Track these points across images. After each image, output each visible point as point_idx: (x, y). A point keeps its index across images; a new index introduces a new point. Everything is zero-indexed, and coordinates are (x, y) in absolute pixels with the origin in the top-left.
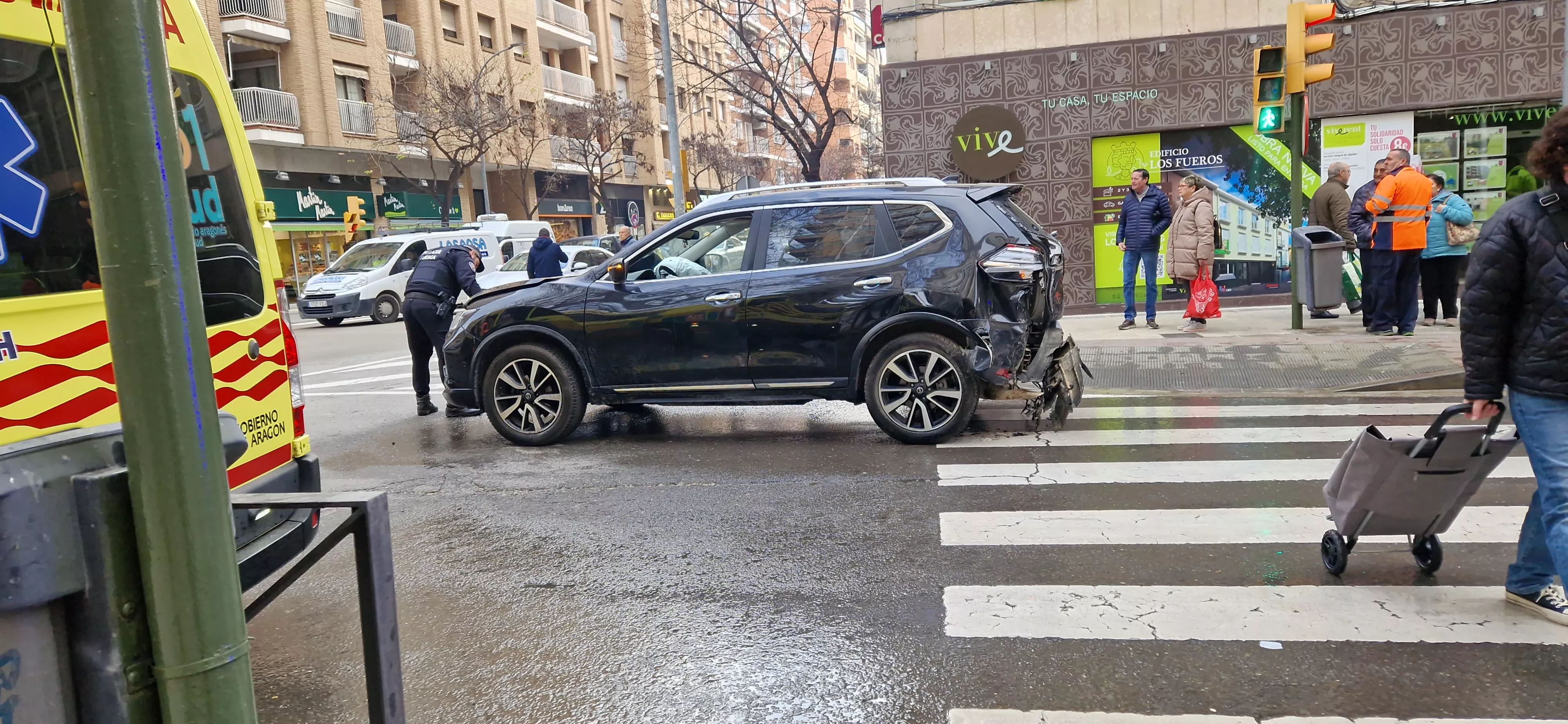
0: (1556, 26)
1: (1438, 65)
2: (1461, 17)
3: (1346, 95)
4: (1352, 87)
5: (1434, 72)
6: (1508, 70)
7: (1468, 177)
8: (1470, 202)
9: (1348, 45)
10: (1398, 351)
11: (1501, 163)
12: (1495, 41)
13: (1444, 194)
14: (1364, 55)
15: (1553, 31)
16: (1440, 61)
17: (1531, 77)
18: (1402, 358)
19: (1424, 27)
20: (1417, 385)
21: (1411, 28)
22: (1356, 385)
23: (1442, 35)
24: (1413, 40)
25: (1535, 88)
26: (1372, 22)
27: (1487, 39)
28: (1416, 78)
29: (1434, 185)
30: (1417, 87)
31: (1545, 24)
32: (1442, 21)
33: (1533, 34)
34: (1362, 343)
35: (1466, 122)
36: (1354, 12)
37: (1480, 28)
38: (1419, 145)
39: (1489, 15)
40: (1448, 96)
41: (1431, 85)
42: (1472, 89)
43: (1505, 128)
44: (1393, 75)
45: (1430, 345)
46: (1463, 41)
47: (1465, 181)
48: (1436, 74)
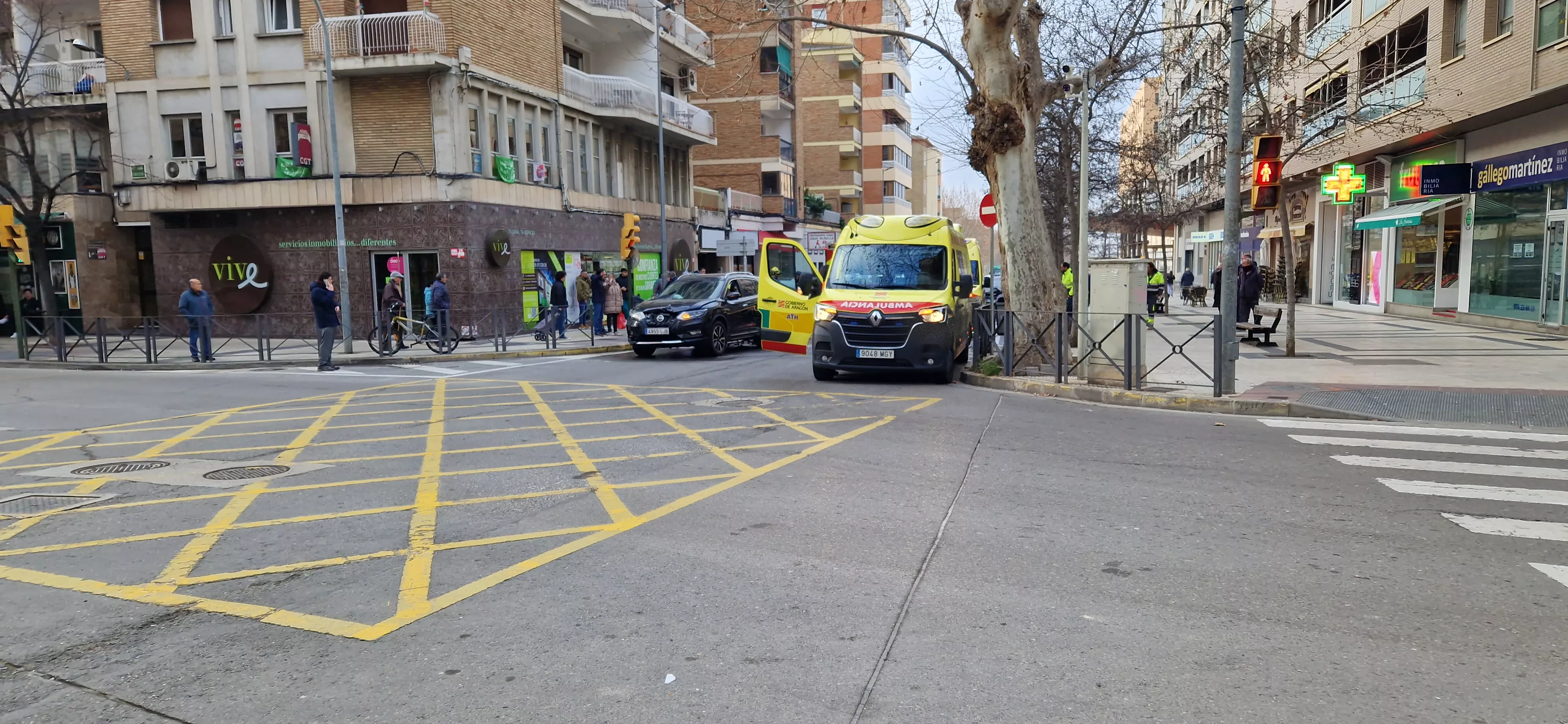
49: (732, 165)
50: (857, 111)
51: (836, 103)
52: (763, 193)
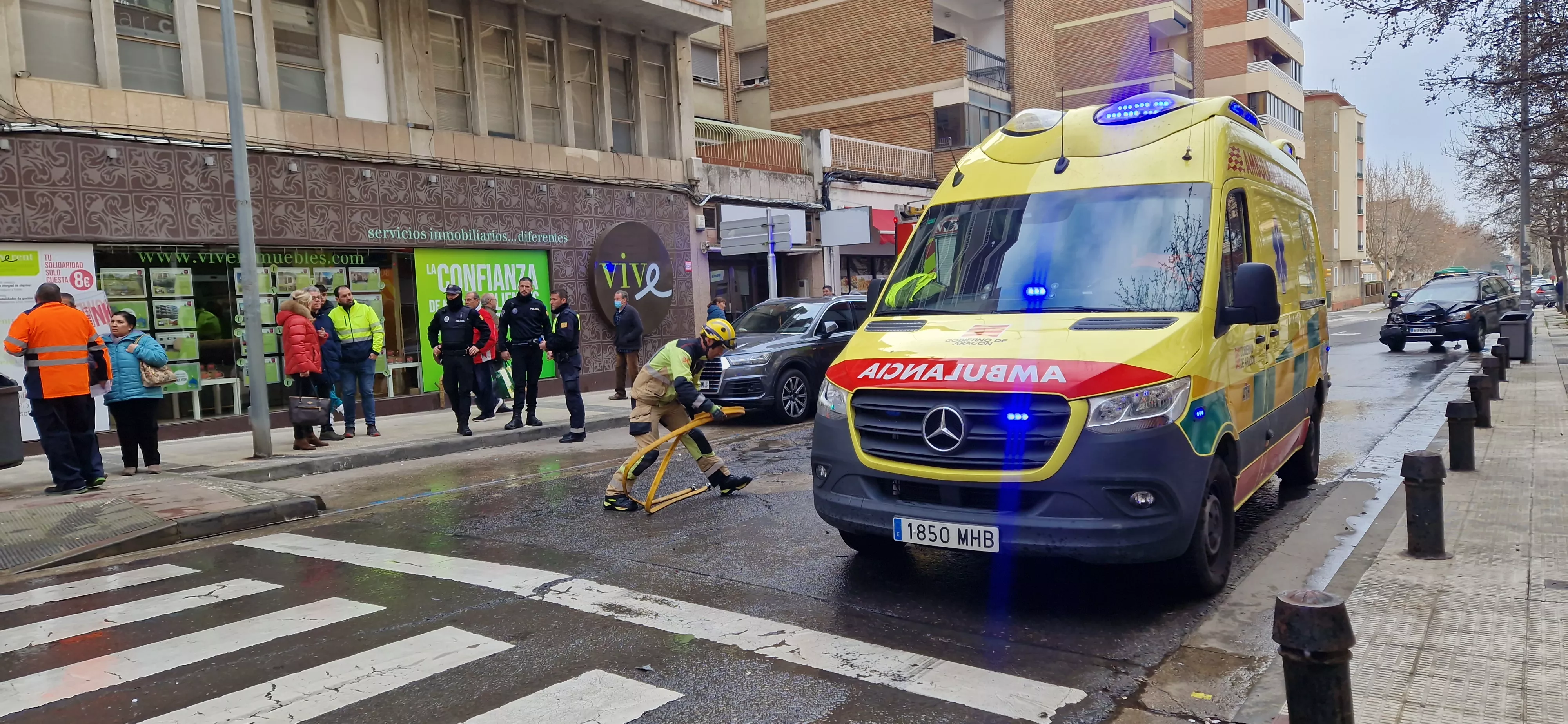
0: (227, 178)
1: (114, 198)
2: (133, 153)
3: (10, 217)
4: (18, 210)
5: (111, 205)
6: (186, 213)
7: (159, 317)
8: (162, 342)
9: (7, 161)
10: (96, 510)
11: (189, 304)
12: (171, 183)
13: (135, 334)
14: (28, 176)
15: (225, 181)
16: (116, 195)
17: (209, 222)
18: (100, 518)
19: (94, 157)
20: (119, 548)
21: (80, 155)
22: (46, 560)
23: (115, 168)
24: (83, 169)
25: (214, 233)
26: (33, 140)
27: (163, 180)
28: (91, 209)
29: (125, 324)
30: (93, 219)
31: (216, 173)
32: (113, 153)
33: (206, 181)
34: (50, 505)
35: (150, 260)
36: (10, 126)
37: (154, 167)
38: (102, 281)
39: (162, 156)
40: (128, 232)
41: (109, 218)
42: (152, 227)
43: (189, 269)
44: (64, 202)
45: (131, 499)
46: (138, 178)
47: (156, 320)
48: (113, 208)
49: (885, 102)
50: (1186, 31)
51: (1143, 16)
52: (937, 146)
